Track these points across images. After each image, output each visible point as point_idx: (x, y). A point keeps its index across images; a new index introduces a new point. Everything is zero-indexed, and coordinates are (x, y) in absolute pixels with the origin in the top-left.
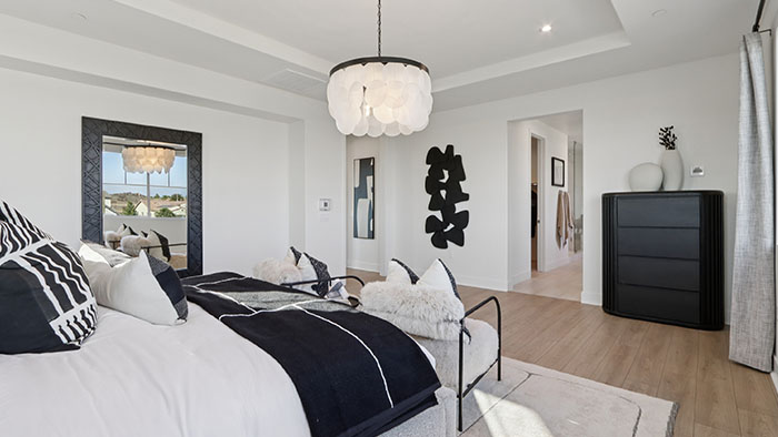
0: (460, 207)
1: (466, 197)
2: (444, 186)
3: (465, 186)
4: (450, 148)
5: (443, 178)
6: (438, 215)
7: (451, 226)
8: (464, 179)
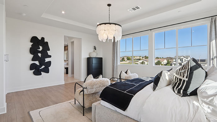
0: (47, 60)
1: (50, 56)
2: (40, 52)
3: (49, 53)
4: (43, 39)
5: (40, 49)
6: (37, 63)
7: (43, 67)
8: (49, 50)
